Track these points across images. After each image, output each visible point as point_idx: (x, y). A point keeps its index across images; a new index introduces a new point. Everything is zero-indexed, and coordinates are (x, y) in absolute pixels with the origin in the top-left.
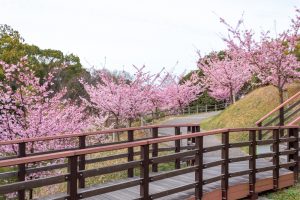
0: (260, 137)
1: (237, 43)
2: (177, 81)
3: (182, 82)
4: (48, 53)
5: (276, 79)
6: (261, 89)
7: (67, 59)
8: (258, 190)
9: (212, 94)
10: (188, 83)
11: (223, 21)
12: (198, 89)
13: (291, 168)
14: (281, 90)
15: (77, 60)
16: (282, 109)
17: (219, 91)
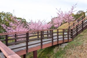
0: (65, 31)
1: (60, 14)
2: (47, 23)
3: (48, 23)
4: (19, 18)
5: (68, 21)
6: (65, 24)
7: (23, 20)
8: (65, 42)
9: (55, 26)
10: (49, 24)
11: (56, 9)
12: (51, 25)
13: (71, 38)
14: (69, 23)
15: (25, 20)
16: (69, 26)
17: (56, 25)
